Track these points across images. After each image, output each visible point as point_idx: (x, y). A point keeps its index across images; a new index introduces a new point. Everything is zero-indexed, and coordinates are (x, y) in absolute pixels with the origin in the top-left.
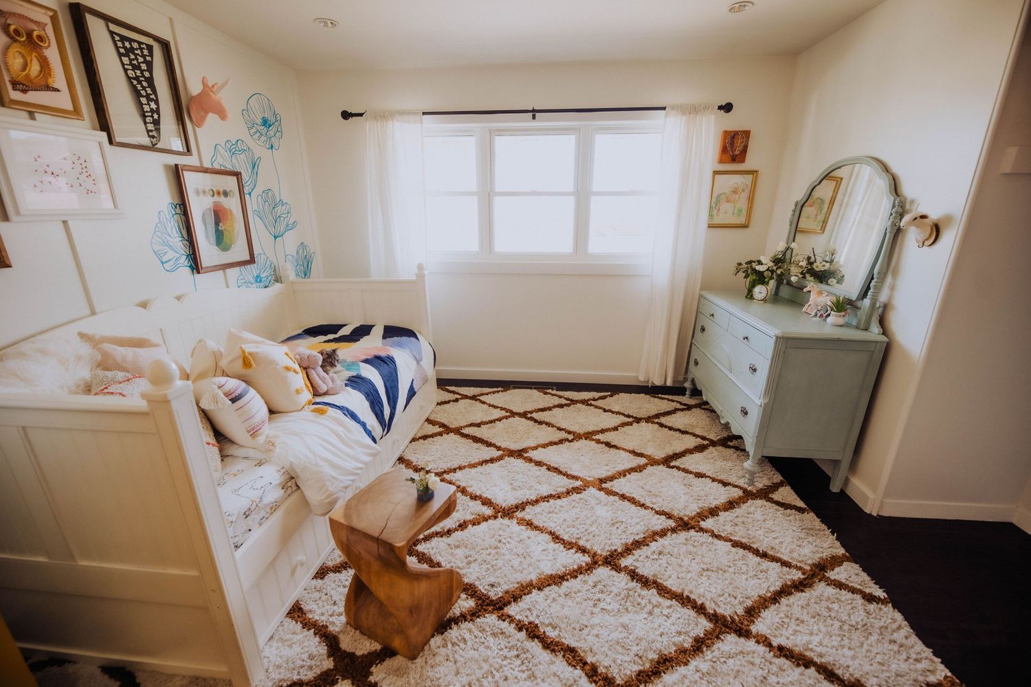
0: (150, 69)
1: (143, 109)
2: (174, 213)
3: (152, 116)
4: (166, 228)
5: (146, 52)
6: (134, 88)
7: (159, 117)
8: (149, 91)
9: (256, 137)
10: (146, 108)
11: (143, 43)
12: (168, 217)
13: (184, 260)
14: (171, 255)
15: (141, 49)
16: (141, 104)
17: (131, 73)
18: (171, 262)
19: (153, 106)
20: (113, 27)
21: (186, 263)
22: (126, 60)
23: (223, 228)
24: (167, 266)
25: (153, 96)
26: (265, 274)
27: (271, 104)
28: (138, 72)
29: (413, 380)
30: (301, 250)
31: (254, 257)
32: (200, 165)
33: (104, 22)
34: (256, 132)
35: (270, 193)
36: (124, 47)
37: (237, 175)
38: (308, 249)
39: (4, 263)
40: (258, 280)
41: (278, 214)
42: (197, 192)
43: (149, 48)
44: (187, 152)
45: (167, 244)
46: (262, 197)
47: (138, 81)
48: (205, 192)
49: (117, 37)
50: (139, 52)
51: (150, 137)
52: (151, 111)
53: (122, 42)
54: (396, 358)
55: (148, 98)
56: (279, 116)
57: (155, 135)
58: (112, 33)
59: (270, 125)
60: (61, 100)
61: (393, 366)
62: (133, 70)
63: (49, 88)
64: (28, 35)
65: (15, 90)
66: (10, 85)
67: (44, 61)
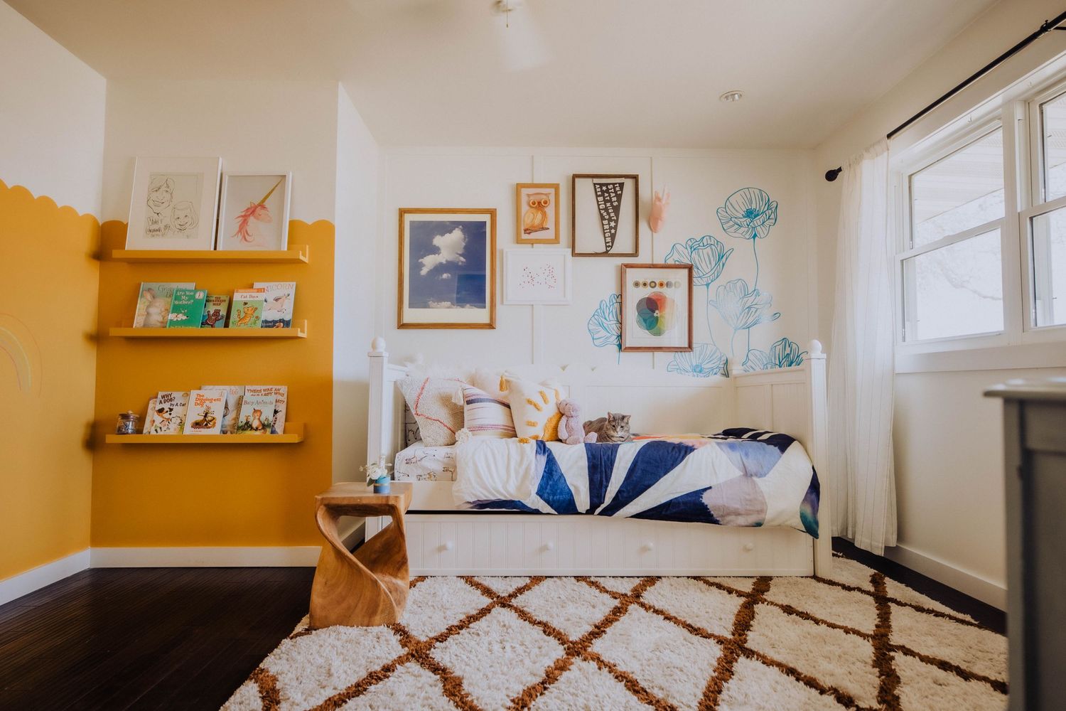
0: (619, 199)
1: (603, 228)
2: (614, 301)
3: (610, 232)
4: (604, 312)
5: (618, 189)
6: (601, 215)
7: (616, 232)
8: (612, 215)
9: (732, 229)
10: (606, 227)
11: (616, 184)
12: (608, 305)
13: (614, 339)
14: (603, 333)
15: (614, 188)
16: (603, 225)
17: (602, 206)
18: (601, 340)
19: (613, 224)
20: (596, 181)
21: (615, 342)
22: (601, 199)
23: (658, 315)
24: (597, 342)
25: (615, 218)
26: (710, 365)
27: (764, 194)
28: (608, 204)
29: (710, 488)
30: (781, 347)
31: (694, 346)
32: (649, 262)
33: (590, 180)
34: (733, 226)
35: (739, 284)
36: (602, 191)
37: (690, 268)
38: (794, 346)
39: (491, 326)
40: (698, 370)
41: (747, 305)
42: (637, 284)
43: (622, 185)
44: (635, 254)
45: (601, 325)
46: (725, 287)
47: (606, 209)
48: (645, 284)
49: (598, 186)
50: (613, 190)
51: (607, 247)
52: (611, 228)
53: (601, 188)
54: (695, 451)
55: (610, 220)
56: (775, 204)
57: (610, 244)
58: (595, 184)
59: (758, 215)
60: (550, 234)
61: (677, 455)
62: (605, 204)
63: (543, 229)
64: (539, 203)
65: (526, 233)
66: (523, 232)
67: (544, 214)
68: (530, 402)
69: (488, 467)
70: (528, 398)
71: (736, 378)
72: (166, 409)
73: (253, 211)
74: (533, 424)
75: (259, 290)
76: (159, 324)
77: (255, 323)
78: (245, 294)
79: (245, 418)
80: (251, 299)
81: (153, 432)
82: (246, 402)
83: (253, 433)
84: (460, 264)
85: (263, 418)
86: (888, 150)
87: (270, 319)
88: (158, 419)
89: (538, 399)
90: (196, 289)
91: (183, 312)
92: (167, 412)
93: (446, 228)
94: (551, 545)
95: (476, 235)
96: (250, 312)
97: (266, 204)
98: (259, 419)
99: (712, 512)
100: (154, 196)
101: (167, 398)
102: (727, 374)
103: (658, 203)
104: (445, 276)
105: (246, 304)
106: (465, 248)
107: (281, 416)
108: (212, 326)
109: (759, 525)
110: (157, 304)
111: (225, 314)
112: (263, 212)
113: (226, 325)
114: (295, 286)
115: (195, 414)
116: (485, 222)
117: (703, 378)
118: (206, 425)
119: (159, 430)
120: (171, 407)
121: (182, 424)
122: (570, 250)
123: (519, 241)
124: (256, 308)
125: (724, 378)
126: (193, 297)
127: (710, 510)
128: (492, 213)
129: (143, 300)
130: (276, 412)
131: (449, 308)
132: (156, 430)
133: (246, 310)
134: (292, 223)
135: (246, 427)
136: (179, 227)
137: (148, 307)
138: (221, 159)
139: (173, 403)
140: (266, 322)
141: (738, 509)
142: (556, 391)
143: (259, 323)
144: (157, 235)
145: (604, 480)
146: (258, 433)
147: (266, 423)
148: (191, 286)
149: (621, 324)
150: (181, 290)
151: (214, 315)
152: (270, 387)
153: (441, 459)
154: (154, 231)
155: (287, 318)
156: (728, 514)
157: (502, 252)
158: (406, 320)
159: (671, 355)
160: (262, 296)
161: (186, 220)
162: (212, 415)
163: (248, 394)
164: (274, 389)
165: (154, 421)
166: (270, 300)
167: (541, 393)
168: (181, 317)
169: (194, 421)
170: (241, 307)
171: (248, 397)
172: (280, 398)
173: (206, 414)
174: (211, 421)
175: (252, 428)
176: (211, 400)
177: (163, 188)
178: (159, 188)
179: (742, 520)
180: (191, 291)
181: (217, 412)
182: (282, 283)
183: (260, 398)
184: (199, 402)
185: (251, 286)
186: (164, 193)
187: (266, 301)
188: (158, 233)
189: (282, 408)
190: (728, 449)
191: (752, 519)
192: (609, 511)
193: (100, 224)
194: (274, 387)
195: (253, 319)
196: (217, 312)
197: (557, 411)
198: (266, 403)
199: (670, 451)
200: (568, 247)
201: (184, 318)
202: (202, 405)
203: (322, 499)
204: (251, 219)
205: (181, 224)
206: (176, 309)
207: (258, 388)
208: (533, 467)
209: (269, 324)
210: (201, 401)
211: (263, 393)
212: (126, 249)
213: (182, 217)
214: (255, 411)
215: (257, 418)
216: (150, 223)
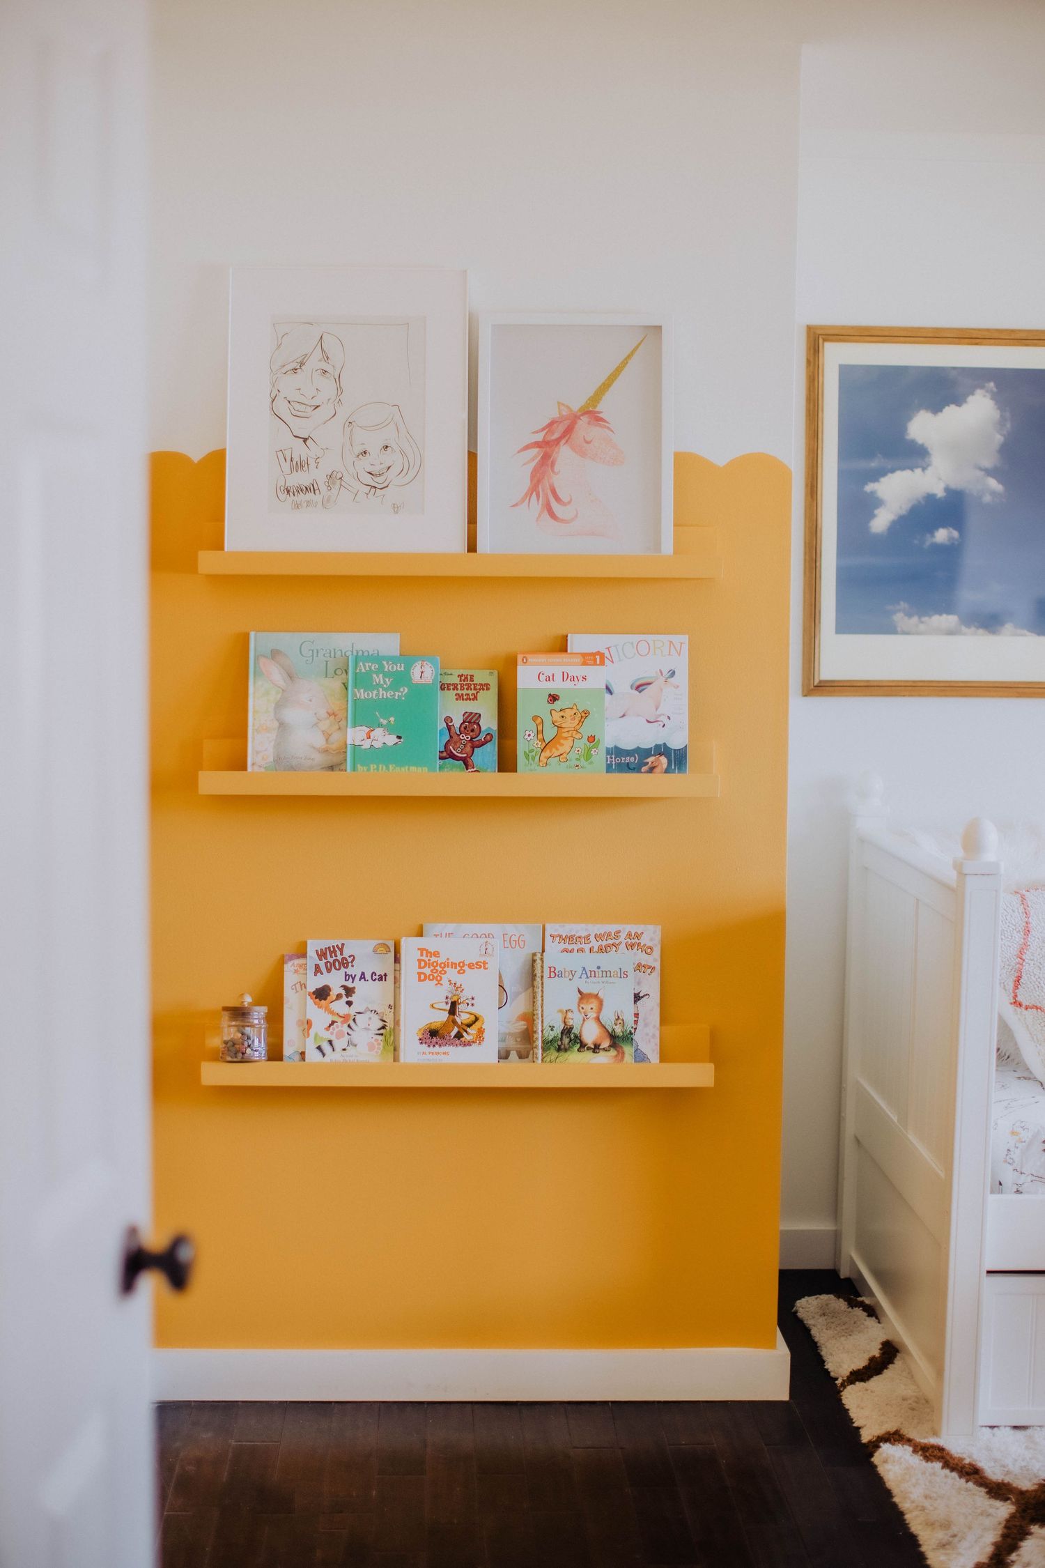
72: (336, 990)
73: (569, 431)
75: (594, 659)
76: (319, 758)
77: (588, 757)
78: (548, 670)
79: (560, 1018)
80: (568, 684)
81: (313, 1056)
82: (553, 971)
83: (587, 1056)
85: (608, 1017)
87: (628, 743)
88: (318, 1015)
90: (407, 656)
91: (385, 722)
92: (339, 996)
96: (569, 724)
97: (605, 407)
98: (598, 1019)
100: (290, 385)
101: (333, 958)
105: (553, 698)
107: (651, 1007)
108: (467, 763)
111: (495, 727)
112: (595, 432)
113: (506, 763)
114: (686, 647)
115: (423, 1004)
118: (459, 1036)
119: (326, 1047)
120: (349, 984)
121: (388, 1032)
124: (586, 714)
126: (401, 679)
129: (263, 684)
130: (637, 998)
132: (319, 1048)
133: (557, 716)
135: (566, 1040)
136: (368, 479)
137: (279, 706)
138: (469, 274)
139: (350, 971)
140: (617, 752)
143: (600, 758)
144: (308, 503)
146: (603, 1058)
147: (618, 1030)
148: (388, 643)
150: (367, 657)
151: (463, 728)
152: (612, 928)
154: (300, 489)
155: (677, 742)
158: (826, 672)
160: (596, 677)
161: (388, 458)
162: (470, 1009)
163: (553, 948)
164: (623, 935)
165: (309, 1023)
166: (622, 687)
169: (421, 1023)
170: (543, 709)
171: (554, 956)
172: (643, 958)
173: (454, 1004)
174: (469, 1026)
175: (583, 1046)
176: (461, 967)
177: (314, 362)
178: (302, 364)
180: (390, 659)
181: (482, 999)
182: (650, 638)
183: (591, 961)
184: (427, 971)
185: (561, 646)
186: (318, 377)
187: (609, 690)
188: (310, 496)
189: (651, 986)
194: (627, 928)
195: (582, 744)
196: (472, 721)
198: (607, 973)
201: (391, 740)
202: (439, 983)
204: (564, 454)
205: (375, 470)
206: (365, 715)
207: (579, 929)
209: (627, 760)
210: (433, 968)
211: (595, 944)
212: (226, 549)
213: (374, 449)
214: (583, 996)
215: (592, 1015)
216: (286, 467)
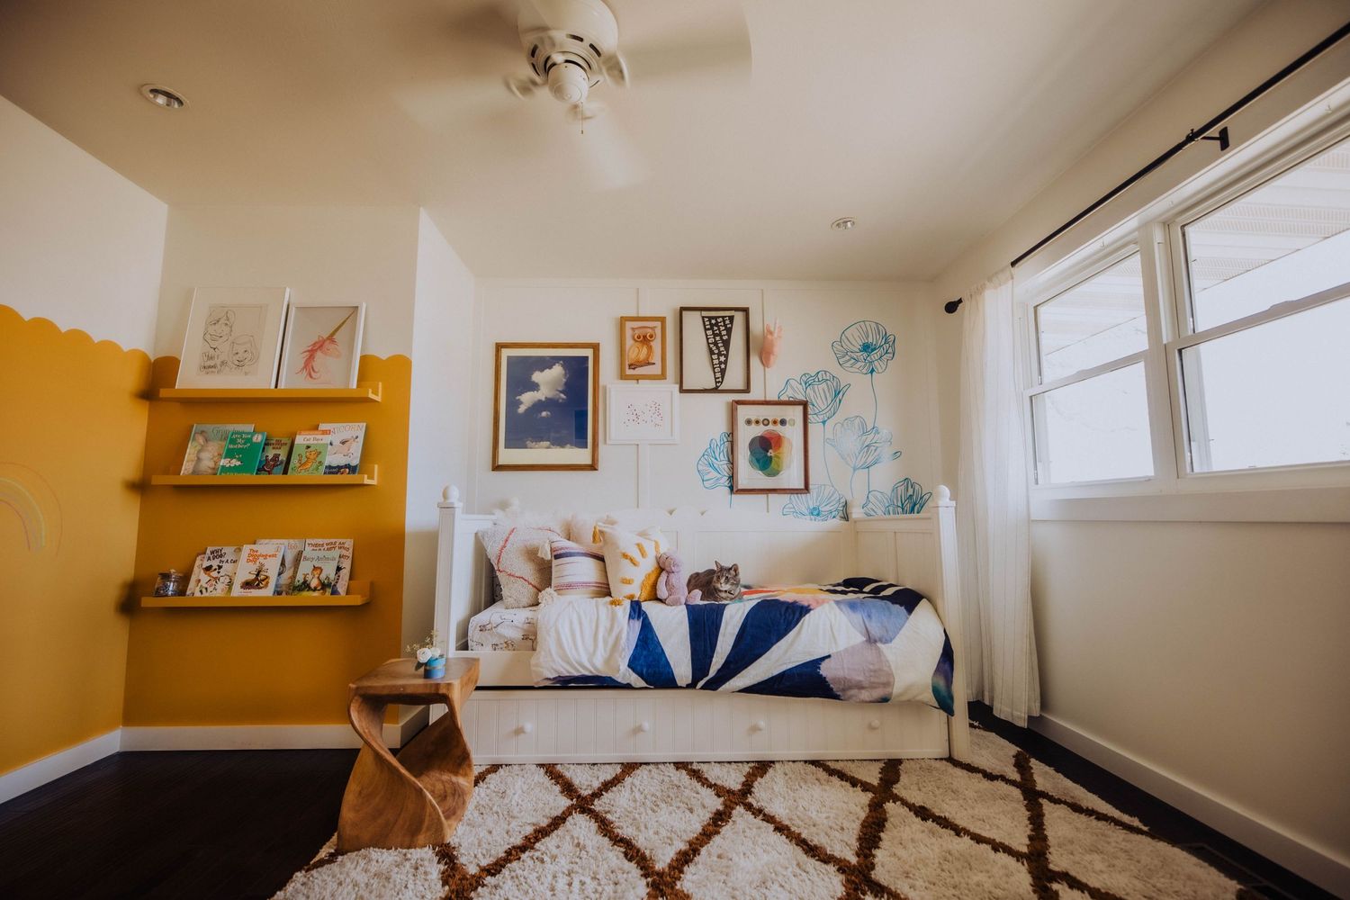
0: (729, 333)
1: (713, 362)
2: (725, 440)
3: (720, 367)
4: (714, 453)
5: (727, 322)
6: (710, 349)
7: (726, 367)
8: (722, 349)
9: (848, 364)
10: (716, 362)
11: (726, 317)
12: (719, 444)
13: (725, 481)
14: (714, 474)
15: (724, 321)
16: (712, 359)
17: (711, 341)
18: (712, 481)
19: (722, 359)
20: (704, 314)
21: (726, 484)
22: (710, 332)
23: (773, 455)
24: (707, 485)
25: (725, 352)
26: (828, 508)
27: (881, 328)
28: (718, 338)
29: (829, 656)
30: (903, 487)
31: (811, 487)
32: (762, 398)
33: (698, 313)
34: (849, 360)
35: (858, 420)
36: (711, 324)
37: (805, 404)
38: (917, 487)
39: (592, 467)
40: (815, 513)
41: (866, 444)
42: (749, 422)
43: (731, 318)
44: (747, 390)
45: (711, 465)
46: (842, 425)
47: (715, 343)
48: (757, 422)
49: (706, 319)
50: (722, 324)
51: (716, 382)
52: (720, 363)
53: (710, 321)
54: (812, 612)
55: (720, 354)
56: (892, 338)
57: (720, 379)
58: (703, 317)
59: (875, 349)
60: (656, 370)
61: (791, 618)
62: (714, 338)
63: (649, 364)
64: (645, 337)
65: (630, 369)
66: (627, 367)
67: (650, 348)
68: (625, 556)
69: (573, 635)
70: (623, 551)
71: (855, 522)
72: (215, 567)
73: (322, 346)
74: (627, 582)
75: (325, 432)
76: (210, 471)
77: (317, 469)
78: (308, 437)
79: (303, 577)
80: (316, 442)
81: (198, 594)
82: (305, 558)
83: (311, 594)
84: (561, 401)
85: (323, 577)
86: (1012, 278)
87: (334, 464)
88: (204, 578)
89: (635, 554)
90: (255, 432)
91: (237, 457)
92: (215, 570)
93: (545, 363)
94: (646, 726)
95: (578, 372)
96: (312, 457)
97: (336, 337)
98: (319, 578)
99: (831, 686)
100: (211, 330)
101: (217, 554)
102: (846, 518)
103: (769, 337)
104: (544, 414)
105: (308, 447)
106: (566, 384)
107: (345, 573)
108: (269, 473)
109: (885, 700)
110: (210, 449)
112: (331, 347)
113: (285, 472)
114: (364, 427)
115: (245, 572)
116: (587, 357)
117: (821, 523)
118: (258, 584)
119: (204, 590)
120: (221, 565)
121: (230, 584)
122: (678, 386)
123: (623, 377)
124: (320, 453)
125: (843, 522)
126: (250, 441)
127: (830, 682)
128: (596, 348)
129: (195, 444)
130: (339, 569)
131: (548, 448)
132: (201, 592)
133: (308, 454)
134: (364, 359)
135: (303, 587)
136: (237, 363)
137: (199, 451)
138: (288, 290)
139: (223, 559)
140: (330, 467)
141: (860, 681)
142: (656, 542)
143: (322, 469)
144: (212, 372)
145: (709, 649)
146: (316, 594)
147: (326, 582)
148: (250, 428)
149: (732, 464)
150: (237, 433)
151: (272, 460)
152: (333, 541)
153: (520, 625)
154: (209, 367)
155: (355, 462)
156: (850, 688)
157: (605, 388)
158: (502, 461)
159: (786, 497)
160: (327, 439)
161: (246, 355)
162: (265, 574)
163: (308, 549)
164: (338, 543)
165: (199, 581)
167: (638, 545)
168: (235, 463)
169: (243, 580)
170: (303, 451)
171: (308, 552)
172: (344, 553)
173: (259, 572)
174: (263, 580)
175: (310, 589)
176: (265, 557)
177: (222, 321)
178: (218, 322)
179: (865, 695)
180: (248, 433)
181: (272, 568)
182: (350, 424)
183: (321, 554)
184: (251, 558)
185: (316, 428)
186: (223, 326)
187: (331, 444)
188: (213, 369)
189: (347, 564)
190: (849, 610)
191: (877, 693)
192: (714, 685)
193: (152, 361)
194: (339, 541)
195: (315, 465)
196: (276, 456)
197: (656, 565)
198: (328, 559)
199: (783, 613)
200: (676, 383)
201: (238, 463)
202: (255, 563)
203: (357, 688)
204: (319, 354)
205: (240, 360)
206: (230, 454)
207: (320, 541)
208: (624, 635)
209: (332, 470)
210: (254, 557)
211: (326, 547)
212: (176, 387)
213: (241, 350)
214: (315, 568)
215: (317, 576)
216: (206, 359)
